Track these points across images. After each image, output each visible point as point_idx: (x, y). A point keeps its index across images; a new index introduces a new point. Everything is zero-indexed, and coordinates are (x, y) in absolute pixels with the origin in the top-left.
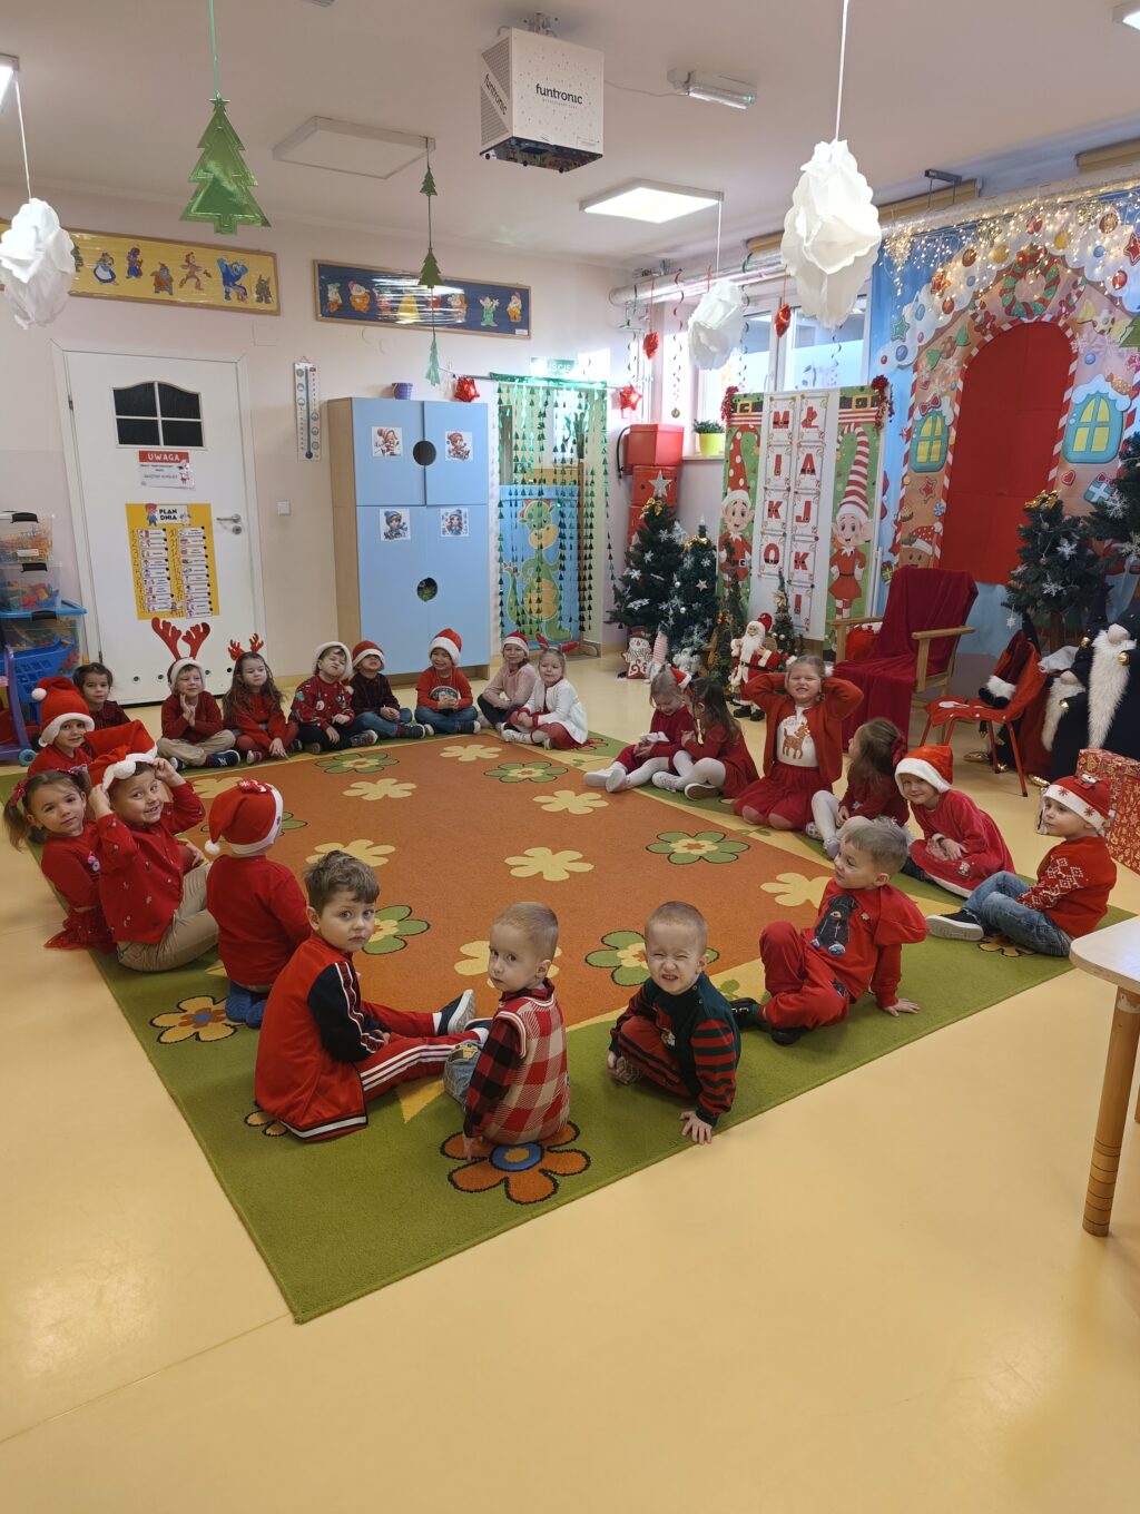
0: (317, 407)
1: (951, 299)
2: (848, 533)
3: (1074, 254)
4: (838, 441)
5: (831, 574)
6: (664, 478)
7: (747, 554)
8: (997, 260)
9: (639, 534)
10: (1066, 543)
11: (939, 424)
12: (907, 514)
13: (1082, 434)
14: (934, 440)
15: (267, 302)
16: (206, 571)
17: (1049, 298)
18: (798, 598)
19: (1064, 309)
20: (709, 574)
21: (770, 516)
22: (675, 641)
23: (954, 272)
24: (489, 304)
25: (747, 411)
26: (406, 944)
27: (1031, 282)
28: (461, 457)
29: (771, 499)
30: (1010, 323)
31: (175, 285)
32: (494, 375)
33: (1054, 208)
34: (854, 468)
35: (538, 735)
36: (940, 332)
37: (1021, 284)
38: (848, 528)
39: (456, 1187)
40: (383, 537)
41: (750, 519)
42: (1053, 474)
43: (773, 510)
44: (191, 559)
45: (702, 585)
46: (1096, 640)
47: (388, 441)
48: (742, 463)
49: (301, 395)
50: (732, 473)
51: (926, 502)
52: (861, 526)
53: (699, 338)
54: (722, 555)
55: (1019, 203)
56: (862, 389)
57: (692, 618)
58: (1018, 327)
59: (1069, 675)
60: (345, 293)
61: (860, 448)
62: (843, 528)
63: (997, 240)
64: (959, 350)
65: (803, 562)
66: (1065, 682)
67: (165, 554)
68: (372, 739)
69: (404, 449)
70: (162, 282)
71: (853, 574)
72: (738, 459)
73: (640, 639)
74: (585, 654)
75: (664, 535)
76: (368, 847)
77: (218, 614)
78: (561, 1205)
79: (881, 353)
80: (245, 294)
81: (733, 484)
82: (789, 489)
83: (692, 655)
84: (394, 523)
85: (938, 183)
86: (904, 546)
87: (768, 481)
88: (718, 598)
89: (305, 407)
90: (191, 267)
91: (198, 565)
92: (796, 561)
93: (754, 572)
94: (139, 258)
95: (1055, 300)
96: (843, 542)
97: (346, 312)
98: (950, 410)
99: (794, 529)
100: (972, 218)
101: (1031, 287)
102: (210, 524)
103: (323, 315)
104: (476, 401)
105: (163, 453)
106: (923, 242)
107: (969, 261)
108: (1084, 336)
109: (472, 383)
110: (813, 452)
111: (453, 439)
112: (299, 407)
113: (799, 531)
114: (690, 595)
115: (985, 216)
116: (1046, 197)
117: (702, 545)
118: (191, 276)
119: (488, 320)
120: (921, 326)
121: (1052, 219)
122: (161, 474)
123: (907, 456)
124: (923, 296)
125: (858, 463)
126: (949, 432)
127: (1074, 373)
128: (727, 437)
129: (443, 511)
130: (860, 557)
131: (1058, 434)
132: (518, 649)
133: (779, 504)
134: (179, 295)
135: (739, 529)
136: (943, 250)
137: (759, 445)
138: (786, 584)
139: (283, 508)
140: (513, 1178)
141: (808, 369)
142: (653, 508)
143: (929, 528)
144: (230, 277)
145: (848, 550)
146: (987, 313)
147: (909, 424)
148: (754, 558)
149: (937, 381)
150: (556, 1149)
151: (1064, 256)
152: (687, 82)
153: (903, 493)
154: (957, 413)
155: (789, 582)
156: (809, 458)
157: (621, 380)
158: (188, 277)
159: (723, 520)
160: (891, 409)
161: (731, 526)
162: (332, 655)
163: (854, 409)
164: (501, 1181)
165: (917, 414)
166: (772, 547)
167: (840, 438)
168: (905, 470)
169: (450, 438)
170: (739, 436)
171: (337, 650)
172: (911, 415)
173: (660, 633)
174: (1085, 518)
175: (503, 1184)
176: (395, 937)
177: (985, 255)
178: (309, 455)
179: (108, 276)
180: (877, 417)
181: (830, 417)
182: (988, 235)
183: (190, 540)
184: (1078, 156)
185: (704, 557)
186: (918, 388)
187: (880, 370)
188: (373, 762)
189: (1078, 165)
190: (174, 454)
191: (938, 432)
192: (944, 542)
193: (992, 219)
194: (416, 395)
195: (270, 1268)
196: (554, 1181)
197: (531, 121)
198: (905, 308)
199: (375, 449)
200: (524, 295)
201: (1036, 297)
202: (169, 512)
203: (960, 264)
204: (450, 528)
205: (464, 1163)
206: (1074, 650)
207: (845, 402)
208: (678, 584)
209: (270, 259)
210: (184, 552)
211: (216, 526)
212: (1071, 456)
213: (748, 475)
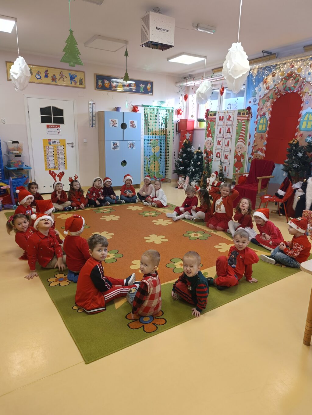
0: (95, 113)
1: (269, 86)
2: (239, 149)
3: (303, 74)
4: (237, 124)
5: (234, 161)
6: (189, 134)
7: (211, 155)
8: (281, 75)
9: (182, 149)
10: (300, 153)
11: (265, 120)
12: (256, 144)
13: (305, 123)
14: (263, 125)
15: (82, 85)
16: (64, 158)
17: (296, 86)
18: (225, 167)
19: (300, 89)
20: (201, 160)
21: (218, 145)
22: (192, 178)
23: (270, 79)
24: (142, 86)
25: (212, 116)
26: (117, 260)
27: (291, 81)
28: (134, 127)
29: (218, 140)
30: (285, 93)
31: (57, 80)
32: (143, 105)
33: (297, 61)
34: (241, 132)
35: (153, 204)
36: (265, 95)
37: (288, 82)
38: (239, 148)
39: (130, 328)
40: (112, 149)
41: (212, 145)
42: (296, 134)
43: (219, 143)
44: (60, 154)
45: (199, 163)
46: (308, 180)
47: (114, 123)
48: (210, 130)
49: (91, 110)
50: (208, 133)
51: (261, 141)
52: (243, 148)
53: (199, 96)
54: (205, 155)
55: (288, 60)
56: (244, 110)
57: (196, 172)
58: (287, 94)
59: (300, 189)
60: (103, 82)
61: (243, 126)
62: (238, 148)
63: (281, 70)
64: (271, 100)
65: (227, 157)
66: (299, 191)
67: (53, 153)
68: (108, 204)
69: (118, 125)
70: (54, 79)
71: (241, 161)
72: (209, 129)
73: (182, 178)
74: (167, 182)
75: (189, 149)
76: (107, 234)
77: (67, 169)
78: (158, 333)
79: (249, 100)
80: (76, 83)
81: (208, 136)
82: (223, 137)
83: (196, 182)
84: (115, 145)
85: (265, 54)
86: (255, 153)
87: (217, 135)
88: (203, 167)
89: (91, 113)
90: (62, 75)
91: (62, 156)
92: (225, 157)
93: (213, 160)
94: (48, 73)
95: (297, 86)
96: (238, 152)
97: (103, 88)
98: (268, 116)
99: (224, 148)
100: (275, 64)
101: (291, 83)
102: (65, 145)
103: (97, 89)
104: (138, 112)
105: (53, 125)
106: (261, 70)
107: (274, 76)
108: (305, 96)
109: (137, 107)
110: (230, 127)
111: (132, 122)
112: (90, 113)
113: (226, 149)
114: (195, 166)
115: (278, 63)
116: (295, 58)
117: (199, 152)
118: (62, 77)
119: (142, 90)
120: (260, 93)
121: (297, 64)
122: (52, 131)
123: (256, 129)
124: (261, 85)
125: (242, 130)
126: (268, 122)
127: (302, 106)
128: (206, 123)
129: (128, 142)
130: (242, 156)
131: (298, 123)
132: (148, 180)
133: (221, 141)
134: (58, 83)
135: (210, 148)
136: (266, 72)
137: (215, 125)
138: (222, 163)
139: (85, 141)
140: (145, 325)
141: (229, 104)
142: (186, 142)
143: (262, 148)
144: (72, 78)
145: (239, 154)
146: (278, 90)
147: (257, 120)
148: (213, 156)
149: (264, 108)
150: (157, 318)
151: (300, 75)
152: (198, 26)
153: (255, 139)
154: (270, 117)
155: (223, 163)
156: (229, 129)
157: (177, 107)
158: (61, 78)
159: (205, 145)
160: (252, 116)
161: (207, 147)
162: (98, 181)
163: (241, 115)
164: (142, 326)
165: (259, 117)
166: (218, 153)
167: (238, 123)
168: (255, 132)
169: (131, 122)
170: (210, 122)
171: (99, 180)
172: (257, 117)
173: (187, 176)
174: (305, 146)
175: (142, 327)
176: (114, 258)
177: (278, 74)
178: (92, 126)
179: (39, 77)
180: (248, 118)
181: (235, 117)
182: (279, 68)
183: (60, 149)
184: (304, 47)
185: (199, 156)
186: (259, 110)
187: (249, 105)
188: (108, 210)
189: (304, 50)
190: (56, 126)
191: (265, 122)
192: (266, 152)
193: (280, 64)
194: (122, 110)
195: (78, 349)
196: (157, 327)
197: (155, 37)
198: (256, 88)
199: (110, 125)
200: (152, 83)
201: (292, 86)
202: (54, 141)
203: (271, 76)
204: (130, 147)
205: (131, 321)
206: (302, 183)
207: (239, 114)
208: (192, 163)
209: (83, 73)
210: (58, 152)
211: (67, 145)
212: (301, 129)
213: (212, 133)
